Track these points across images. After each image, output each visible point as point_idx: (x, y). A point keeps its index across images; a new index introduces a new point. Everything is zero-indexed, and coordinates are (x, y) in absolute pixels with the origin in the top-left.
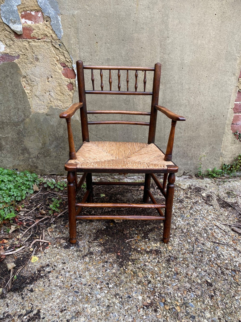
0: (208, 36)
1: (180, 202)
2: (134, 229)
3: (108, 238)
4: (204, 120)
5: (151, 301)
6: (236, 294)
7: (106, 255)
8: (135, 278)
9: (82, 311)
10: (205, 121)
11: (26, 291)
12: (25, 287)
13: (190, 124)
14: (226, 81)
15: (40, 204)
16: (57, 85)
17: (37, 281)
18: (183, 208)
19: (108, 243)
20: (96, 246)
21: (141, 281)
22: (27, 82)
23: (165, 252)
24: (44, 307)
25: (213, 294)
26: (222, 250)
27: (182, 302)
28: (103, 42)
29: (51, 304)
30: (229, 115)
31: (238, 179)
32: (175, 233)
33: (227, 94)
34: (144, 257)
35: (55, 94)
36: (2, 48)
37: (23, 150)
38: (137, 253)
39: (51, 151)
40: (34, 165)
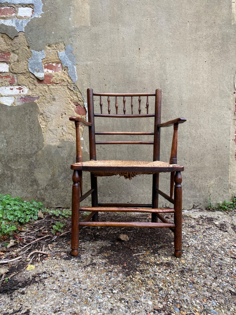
0: (202, 78)
1: (191, 227)
2: (142, 246)
3: (113, 253)
4: (207, 151)
5: (163, 306)
7: (111, 266)
8: (144, 285)
9: (80, 313)
11: (16, 294)
12: (17, 290)
13: (194, 155)
14: (223, 115)
15: (43, 227)
17: (30, 285)
18: (195, 231)
19: (113, 256)
20: (100, 258)
21: (151, 288)
22: (43, 119)
23: (178, 265)
24: (35, 308)
27: (201, 309)
28: (111, 85)
29: (43, 306)
30: (231, 146)
32: (188, 249)
33: (226, 127)
34: (153, 268)
35: (67, 128)
36: (26, 91)
37: (33, 182)
38: (146, 265)
39: (60, 183)
40: (41, 197)
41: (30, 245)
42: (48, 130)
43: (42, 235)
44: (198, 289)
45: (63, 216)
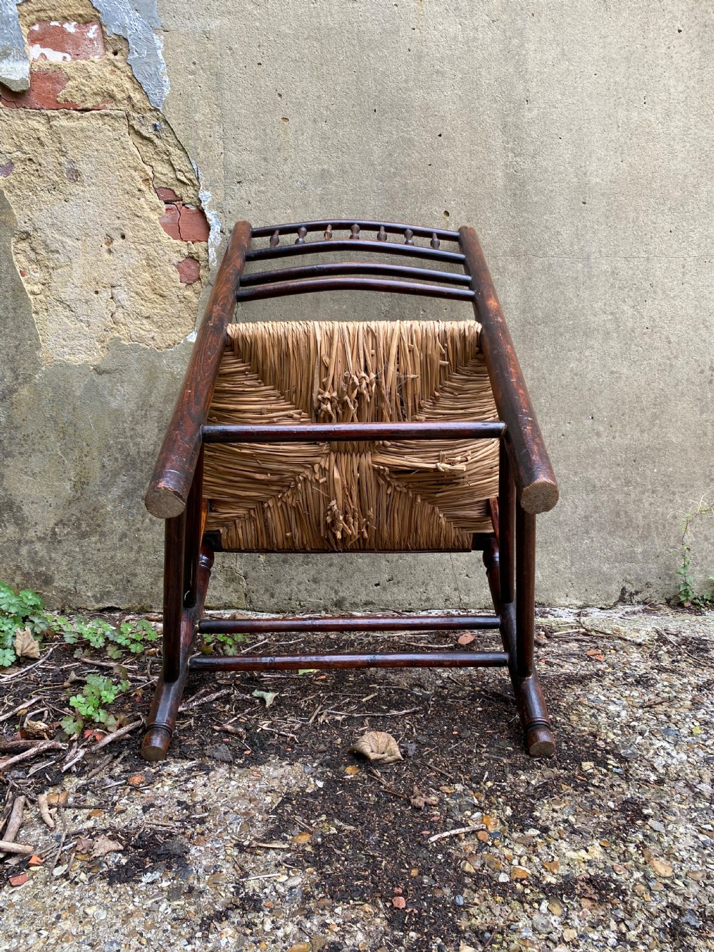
0: (663, 96)
1: (638, 683)
3: (339, 829)
7: (332, 910)
10: (680, 388)
13: (630, 402)
15: (33, 701)
16: (143, 266)
18: (661, 703)
19: (340, 849)
20: (279, 864)
22: (33, 255)
23: (643, 888)
28: (307, 118)
32: (661, 797)
34: (536, 917)
35: (133, 294)
38: (499, 899)
39: (108, 512)
40: (35, 570)
42: (55, 303)
43: (22, 741)
45: (120, 646)
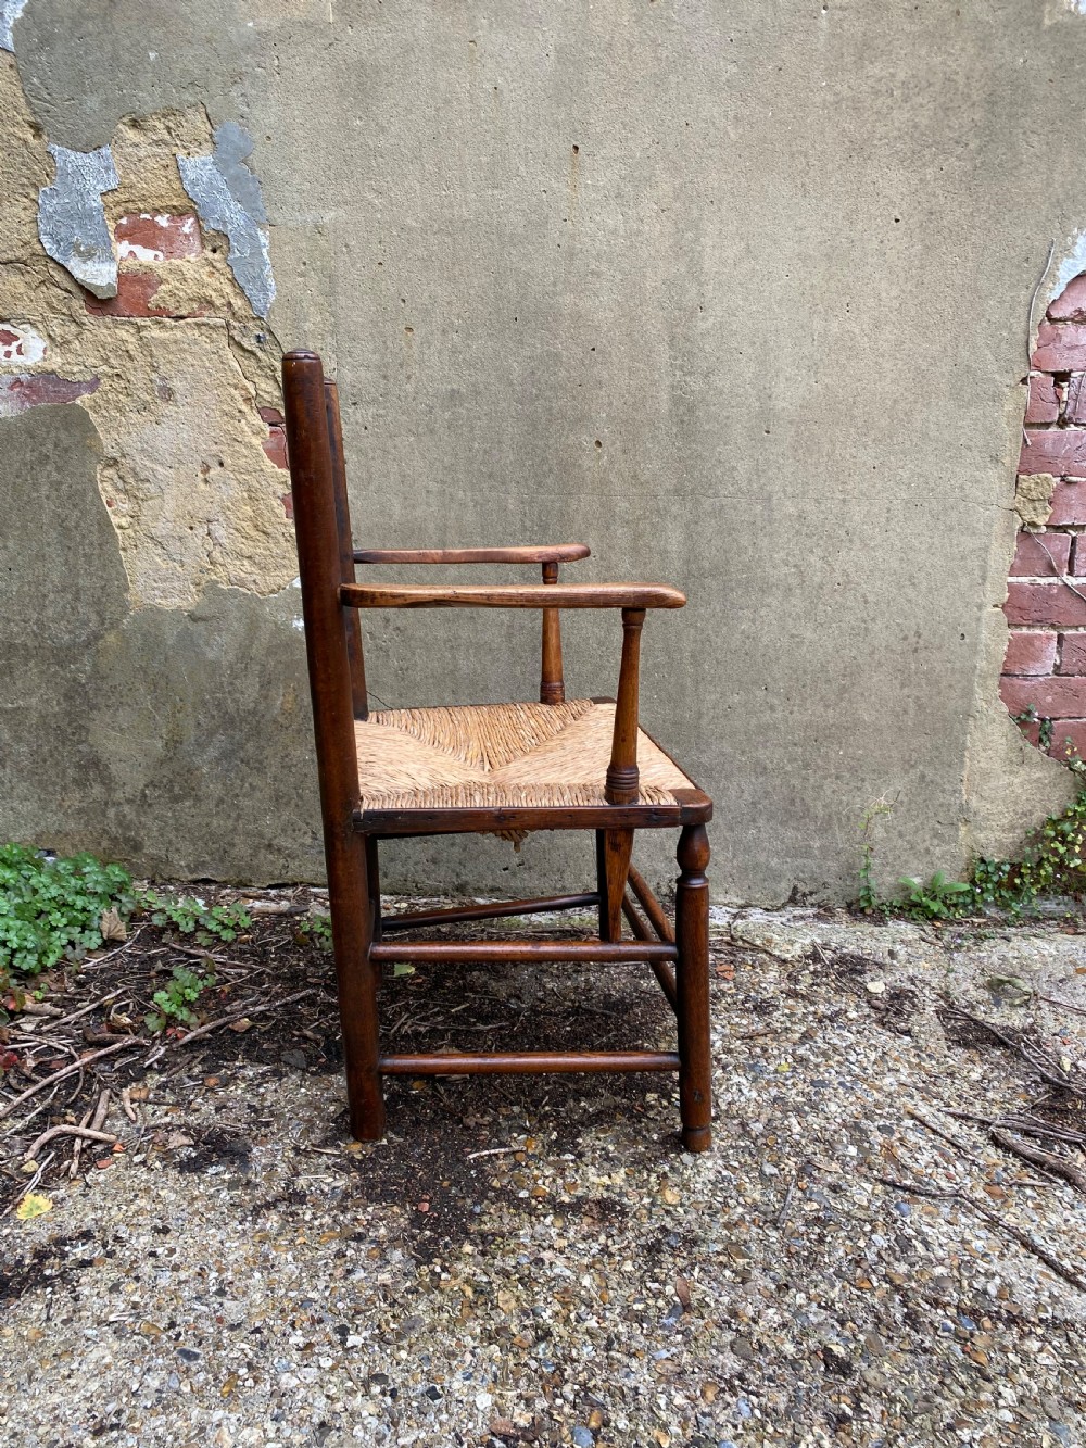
0: (871, 302)
1: (755, 1009)
2: (516, 1109)
3: (389, 1141)
4: (873, 652)
5: (534, 1418)
6: (966, 1418)
7: (365, 1209)
8: (479, 1313)
9: (194, 1437)
10: (876, 657)
13: (812, 671)
14: (962, 488)
15: (119, 991)
16: (243, 498)
17: (19, 1297)
18: (765, 1035)
19: (385, 1158)
21: (506, 1329)
22: (120, 484)
23: (645, 1212)
24: (25, 1406)
25: (849, 1411)
26: (926, 1218)
27: (684, 1435)
28: (435, 328)
29: (56, 1399)
30: (984, 634)
31: (1051, 929)
33: (969, 543)
34: (538, 1228)
35: (232, 531)
36: (34, 351)
37: (84, 766)
38: (512, 1210)
39: (203, 775)
40: (124, 834)
41: (50, 1086)
42: (143, 537)
43: (108, 1035)
44: (696, 1339)
45: (210, 932)
